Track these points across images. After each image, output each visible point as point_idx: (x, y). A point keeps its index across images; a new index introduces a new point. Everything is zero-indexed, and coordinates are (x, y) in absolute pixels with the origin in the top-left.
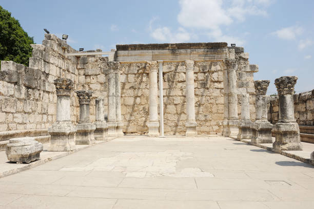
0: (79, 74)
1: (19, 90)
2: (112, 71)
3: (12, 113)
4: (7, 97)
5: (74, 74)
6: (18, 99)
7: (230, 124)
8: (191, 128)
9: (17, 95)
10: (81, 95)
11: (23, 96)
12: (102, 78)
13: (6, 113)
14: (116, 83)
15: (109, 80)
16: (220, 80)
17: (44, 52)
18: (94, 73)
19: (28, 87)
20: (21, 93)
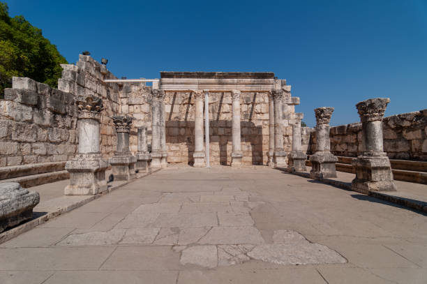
0: (122, 104)
1: (42, 115)
2: (156, 99)
3: (30, 143)
4: (19, 123)
5: (116, 103)
6: (40, 126)
7: (276, 155)
8: (237, 158)
9: (37, 120)
10: (119, 121)
11: (47, 122)
12: (146, 108)
13: (19, 142)
14: (161, 112)
15: (153, 109)
16: (263, 112)
17: (77, 74)
18: (137, 102)
19: (55, 113)
20: (44, 119)
